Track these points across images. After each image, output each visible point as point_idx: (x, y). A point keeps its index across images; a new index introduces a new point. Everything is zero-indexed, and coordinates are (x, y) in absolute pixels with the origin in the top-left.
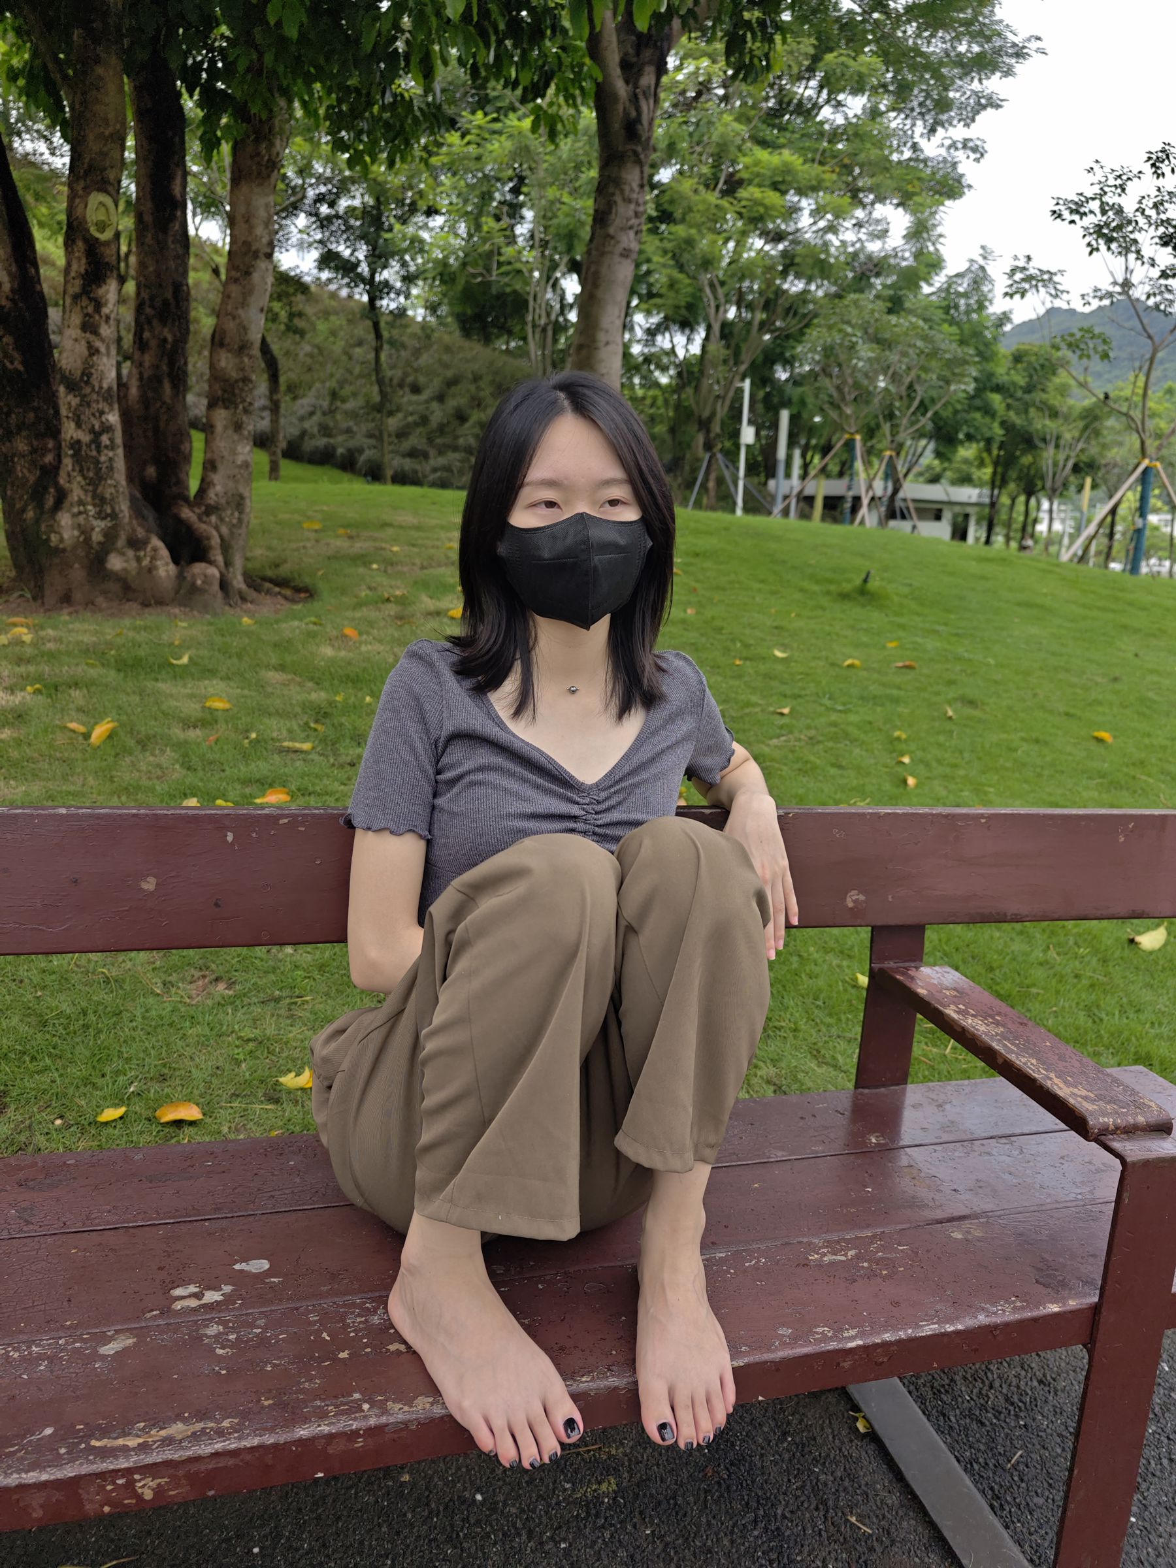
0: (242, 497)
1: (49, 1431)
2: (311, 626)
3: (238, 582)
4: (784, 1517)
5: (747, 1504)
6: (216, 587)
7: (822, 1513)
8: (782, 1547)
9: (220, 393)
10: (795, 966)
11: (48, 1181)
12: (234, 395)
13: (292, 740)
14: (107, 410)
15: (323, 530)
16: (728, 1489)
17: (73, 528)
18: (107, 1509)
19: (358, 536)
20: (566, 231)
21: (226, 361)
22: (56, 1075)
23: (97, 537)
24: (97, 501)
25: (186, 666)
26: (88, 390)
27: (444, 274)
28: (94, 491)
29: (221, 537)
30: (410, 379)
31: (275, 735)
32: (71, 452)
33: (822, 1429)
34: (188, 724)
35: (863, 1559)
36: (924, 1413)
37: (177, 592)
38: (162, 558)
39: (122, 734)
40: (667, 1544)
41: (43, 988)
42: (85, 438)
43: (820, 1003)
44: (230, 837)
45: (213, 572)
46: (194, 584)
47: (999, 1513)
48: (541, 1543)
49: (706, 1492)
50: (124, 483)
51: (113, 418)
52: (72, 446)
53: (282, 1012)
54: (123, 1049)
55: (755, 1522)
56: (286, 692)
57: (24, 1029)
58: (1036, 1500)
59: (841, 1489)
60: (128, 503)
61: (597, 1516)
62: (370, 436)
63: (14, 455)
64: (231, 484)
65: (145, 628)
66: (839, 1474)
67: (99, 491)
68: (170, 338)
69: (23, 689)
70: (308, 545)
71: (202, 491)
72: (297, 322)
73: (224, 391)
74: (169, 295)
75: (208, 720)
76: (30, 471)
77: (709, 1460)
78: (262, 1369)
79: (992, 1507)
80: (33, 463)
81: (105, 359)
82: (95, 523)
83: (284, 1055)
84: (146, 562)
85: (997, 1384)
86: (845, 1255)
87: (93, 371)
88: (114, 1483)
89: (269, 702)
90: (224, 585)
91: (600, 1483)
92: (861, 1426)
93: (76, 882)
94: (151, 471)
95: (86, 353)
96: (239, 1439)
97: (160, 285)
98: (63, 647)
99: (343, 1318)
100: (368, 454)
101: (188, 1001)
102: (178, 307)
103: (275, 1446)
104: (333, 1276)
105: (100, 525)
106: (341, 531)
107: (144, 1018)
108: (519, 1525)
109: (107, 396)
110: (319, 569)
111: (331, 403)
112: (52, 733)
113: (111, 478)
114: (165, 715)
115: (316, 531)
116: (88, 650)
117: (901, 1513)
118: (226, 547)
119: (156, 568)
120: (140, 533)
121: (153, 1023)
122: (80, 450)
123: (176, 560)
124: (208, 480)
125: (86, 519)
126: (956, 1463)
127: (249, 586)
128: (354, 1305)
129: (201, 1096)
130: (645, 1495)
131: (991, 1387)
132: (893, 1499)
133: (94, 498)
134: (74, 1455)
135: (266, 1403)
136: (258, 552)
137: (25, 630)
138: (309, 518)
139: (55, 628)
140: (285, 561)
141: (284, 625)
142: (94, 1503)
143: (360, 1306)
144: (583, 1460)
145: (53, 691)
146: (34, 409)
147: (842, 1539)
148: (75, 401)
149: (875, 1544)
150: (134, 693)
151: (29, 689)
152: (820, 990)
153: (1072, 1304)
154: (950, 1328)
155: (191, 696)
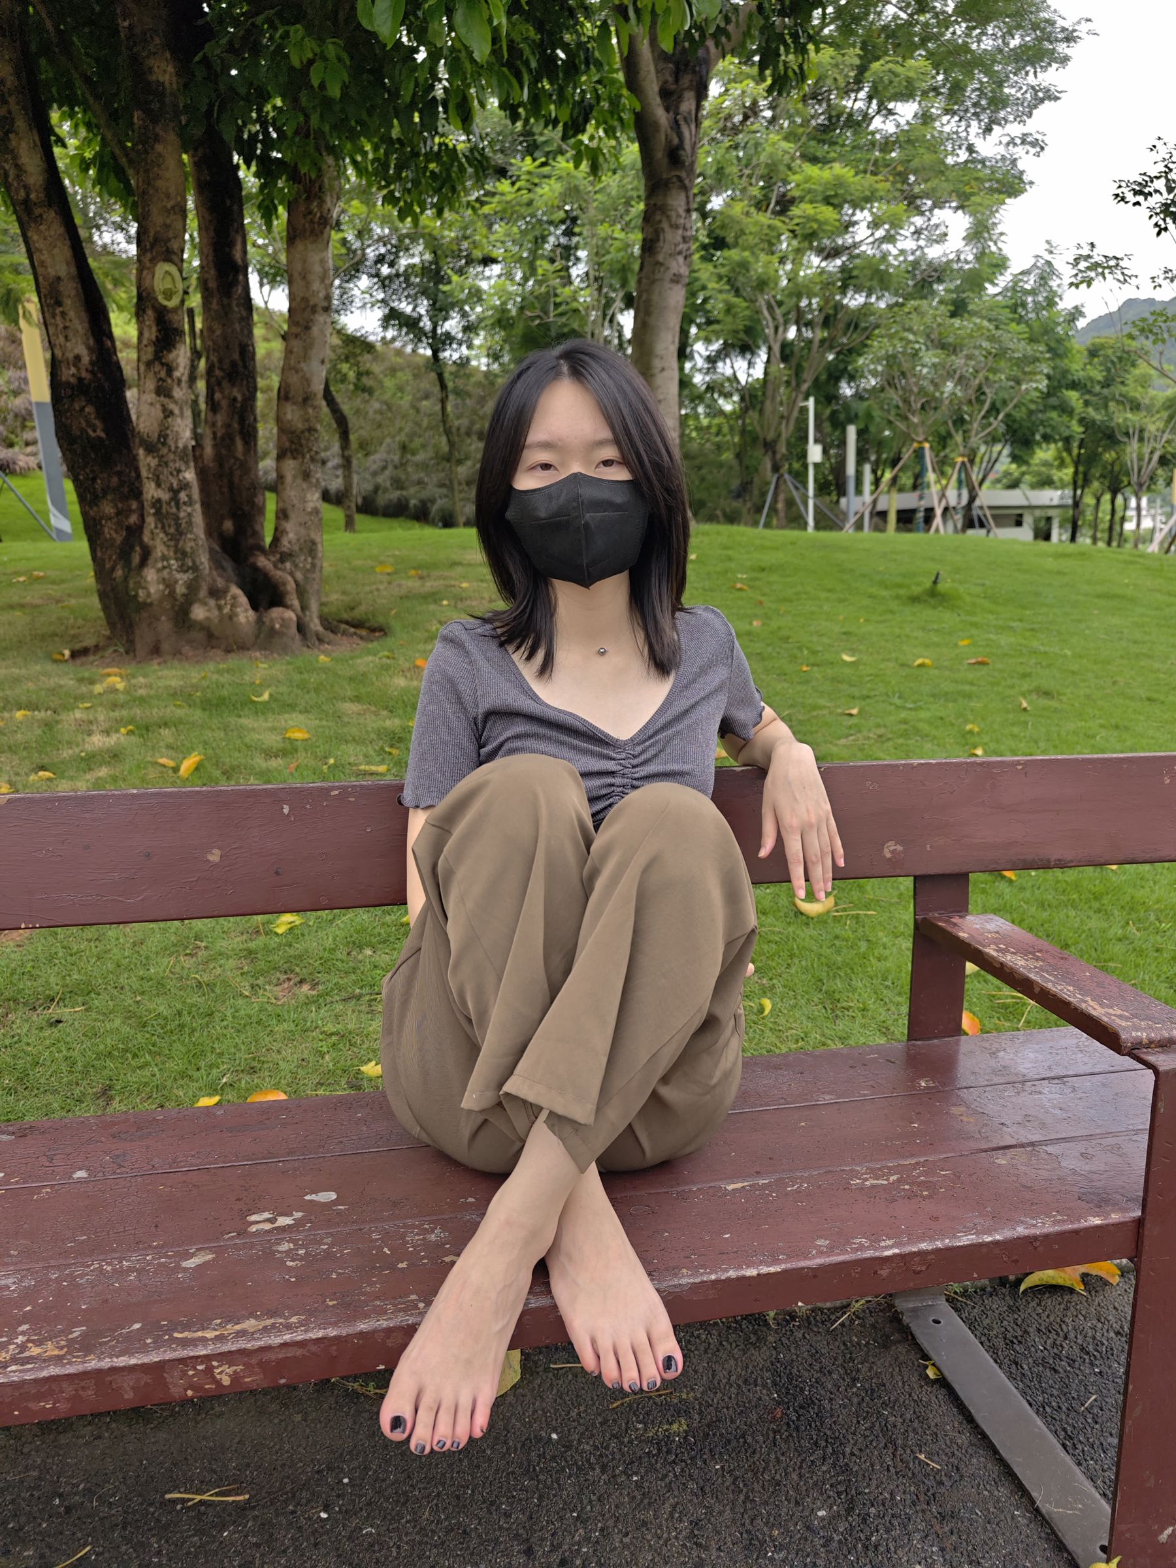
0: (314, 543)
1: (137, 1326)
2: (385, 660)
3: (315, 625)
4: (852, 1454)
5: (816, 1443)
6: (294, 629)
7: (891, 1451)
8: (849, 1481)
9: (287, 444)
10: (863, 950)
11: (139, 1134)
12: (301, 445)
13: (368, 763)
14: (183, 468)
15: (396, 572)
16: (797, 1429)
17: (159, 583)
18: (190, 1393)
19: (429, 576)
20: (619, 266)
21: (292, 413)
22: (156, 1069)
23: (180, 589)
24: (179, 555)
25: (267, 702)
26: (164, 451)
27: (502, 321)
28: (176, 546)
29: (296, 581)
30: (477, 427)
31: (352, 760)
32: (152, 511)
33: (892, 1376)
34: (269, 754)
35: (931, 1491)
36: (996, 1362)
37: (257, 637)
38: (241, 605)
39: (207, 765)
40: (736, 1479)
41: (143, 993)
42: (165, 496)
43: (889, 983)
44: (286, 810)
45: (290, 615)
46: (272, 628)
47: (1071, 1451)
48: (614, 1476)
49: (775, 1432)
50: (202, 536)
51: (190, 475)
52: (153, 505)
53: (363, 1008)
54: (216, 1046)
55: (824, 1459)
56: (362, 721)
57: (126, 1029)
58: (1110, 1440)
59: (910, 1429)
60: (207, 556)
61: (669, 1452)
62: (441, 485)
63: (102, 518)
64: (303, 531)
65: (228, 671)
66: (908, 1416)
67: (181, 543)
68: (239, 398)
69: (117, 731)
70: (381, 587)
71: (276, 540)
72: (365, 380)
73: (292, 442)
74: (236, 356)
75: (288, 750)
76: (116, 531)
77: (779, 1403)
78: (328, 1276)
79: (1064, 1446)
80: (120, 523)
81: (179, 420)
82: (178, 576)
83: (365, 1047)
84: (226, 610)
85: (1072, 1335)
86: (887, 1180)
87: (169, 432)
88: (195, 1369)
89: (345, 730)
90: (301, 628)
91: (671, 1424)
92: (931, 1373)
93: (148, 855)
94: (228, 525)
95: (162, 415)
96: (306, 1331)
97: (228, 347)
98: (152, 692)
99: (403, 1236)
100: (440, 503)
101: (274, 1001)
102: (245, 367)
103: (337, 1338)
104: (395, 1204)
105: (182, 578)
106: (412, 572)
107: (234, 1017)
108: (593, 1460)
109: (183, 455)
110: (391, 609)
111: (402, 457)
112: (145, 768)
113: (191, 532)
114: (248, 747)
115: (388, 574)
116: (176, 693)
117: (970, 1451)
118: (301, 592)
119: (236, 615)
120: (220, 582)
121: (242, 1022)
122: (161, 507)
123: (255, 606)
124: (281, 528)
125: (170, 573)
126: (1028, 1407)
127: (326, 629)
128: (413, 1226)
129: (288, 1085)
130: (714, 1435)
131: (1066, 1338)
132: (964, 1439)
133: (175, 553)
134: (158, 1344)
135: (331, 1303)
136: (334, 597)
137: (118, 679)
138: (381, 563)
139: (145, 676)
140: (360, 604)
141: (359, 661)
142: (179, 1387)
143: (418, 1227)
144: (655, 1403)
145: (144, 732)
146: (119, 474)
147: (910, 1475)
148: (153, 462)
149: (944, 1479)
150: (219, 728)
151: (123, 730)
152: (888, 971)
153: (1115, 1217)
154: (988, 1239)
155: (273, 729)
